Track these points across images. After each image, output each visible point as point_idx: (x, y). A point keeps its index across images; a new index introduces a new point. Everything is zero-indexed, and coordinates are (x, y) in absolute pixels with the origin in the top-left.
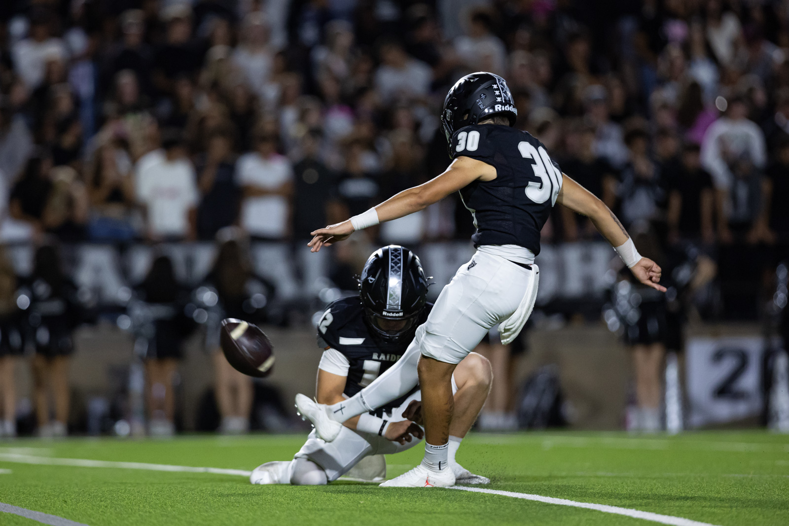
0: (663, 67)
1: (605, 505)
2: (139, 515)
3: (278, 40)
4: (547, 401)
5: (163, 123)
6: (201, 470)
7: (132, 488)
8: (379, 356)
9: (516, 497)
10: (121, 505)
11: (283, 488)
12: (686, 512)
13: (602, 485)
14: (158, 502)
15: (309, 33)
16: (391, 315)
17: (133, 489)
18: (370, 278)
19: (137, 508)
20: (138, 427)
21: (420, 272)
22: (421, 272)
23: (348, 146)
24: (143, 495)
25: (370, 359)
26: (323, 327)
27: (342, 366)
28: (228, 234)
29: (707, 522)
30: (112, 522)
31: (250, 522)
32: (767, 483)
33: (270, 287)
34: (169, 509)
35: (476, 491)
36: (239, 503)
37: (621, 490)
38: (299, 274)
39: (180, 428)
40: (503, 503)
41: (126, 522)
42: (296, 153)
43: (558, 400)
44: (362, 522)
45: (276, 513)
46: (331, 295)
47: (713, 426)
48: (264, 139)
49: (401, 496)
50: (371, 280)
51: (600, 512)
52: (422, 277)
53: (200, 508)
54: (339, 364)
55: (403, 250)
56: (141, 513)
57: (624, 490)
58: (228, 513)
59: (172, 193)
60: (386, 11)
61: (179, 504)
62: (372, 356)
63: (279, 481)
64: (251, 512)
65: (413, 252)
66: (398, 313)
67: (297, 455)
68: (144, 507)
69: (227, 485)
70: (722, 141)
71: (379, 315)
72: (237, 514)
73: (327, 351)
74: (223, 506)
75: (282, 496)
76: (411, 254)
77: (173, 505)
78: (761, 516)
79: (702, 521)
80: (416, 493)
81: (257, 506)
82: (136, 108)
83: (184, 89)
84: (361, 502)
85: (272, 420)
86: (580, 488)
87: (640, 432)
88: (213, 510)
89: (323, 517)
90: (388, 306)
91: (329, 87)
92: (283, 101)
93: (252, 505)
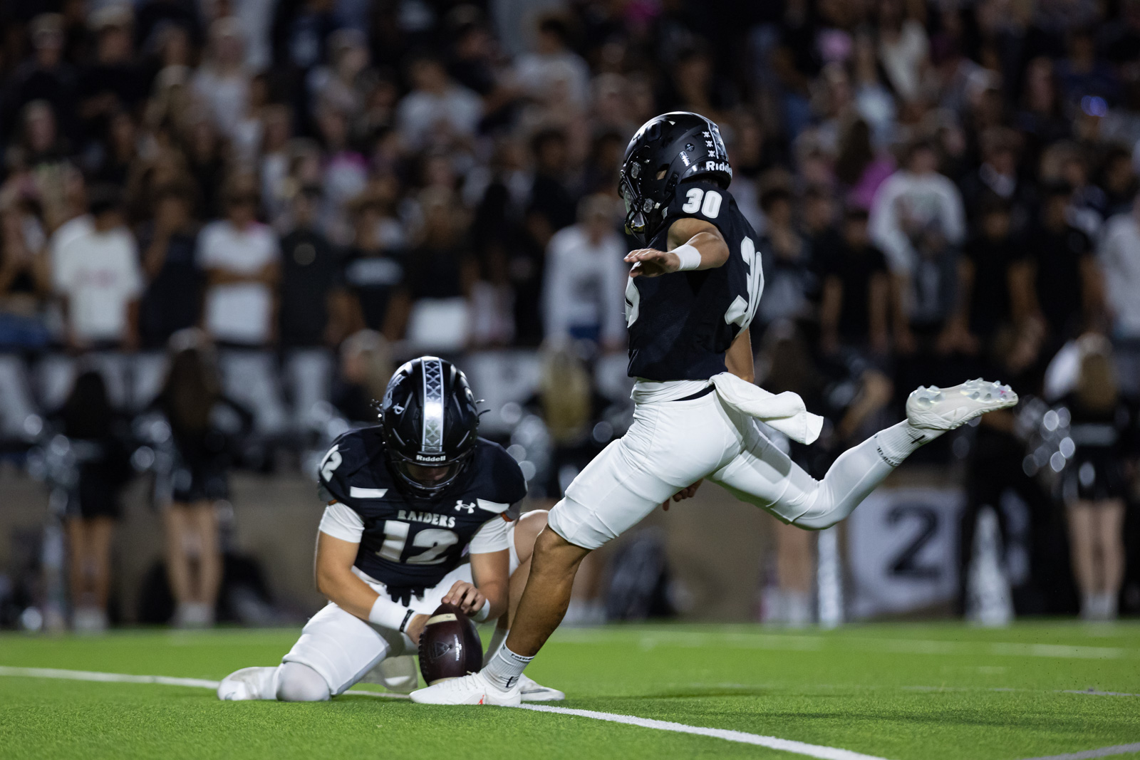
0: (817, 98)
1: (731, 730)
2: (57, 744)
3: (257, 57)
4: (646, 581)
5: (91, 178)
6: (146, 679)
7: (47, 706)
8: (407, 516)
9: (603, 719)
10: (31, 730)
11: (266, 705)
12: (847, 741)
13: (727, 702)
14: (84, 726)
15: (305, 48)
16: (428, 459)
17: (49, 708)
18: (397, 407)
19: (54, 734)
20: (55, 617)
21: (467, 396)
22: (470, 395)
23: (359, 211)
24: (62, 717)
25: (395, 518)
26: (327, 471)
27: (353, 529)
28: (185, 339)
29: (879, 756)
30: (18, 754)
31: (218, 755)
32: (965, 699)
33: (246, 415)
34: (101, 736)
35: (544, 711)
36: (202, 727)
37: (754, 708)
38: (288, 397)
39: (116, 619)
40: (583, 728)
41: (38, 755)
42: (284, 222)
43: (663, 579)
44: (380, 755)
45: (256, 742)
46: (338, 427)
47: (887, 617)
48: (237, 201)
49: (435, 718)
50: (398, 411)
51: (724, 741)
52: (470, 403)
53: (146, 734)
54: (349, 526)
55: (443, 364)
56: (59, 741)
57: (760, 709)
58: (185, 742)
59: (105, 278)
60: (415, 16)
61: (114, 729)
62: (397, 514)
63: (260, 696)
64: (219, 740)
65: (456, 367)
66: (439, 456)
67: (286, 657)
68: (64, 733)
69: (184, 701)
70: (901, 206)
71: (410, 460)
72: (199, 743)
73: (332, 506)
74: (178, 732)
75: (264, 718)
76: (453, 369)
77: (105, 730)
78: (957, 747)
79: (872, 754)
80: (459, 714)
81: (228, 732)
82: (52, 156)
83: (123, 130)
84: (379, 726)
85: (250, 607)
86: (696, 707)
87: (781, 626)
88: (164, 738)
89: (323, 748)
90: (423, 447)
91: (333, 126)
92: (266, 146)
93: (221, 730)
